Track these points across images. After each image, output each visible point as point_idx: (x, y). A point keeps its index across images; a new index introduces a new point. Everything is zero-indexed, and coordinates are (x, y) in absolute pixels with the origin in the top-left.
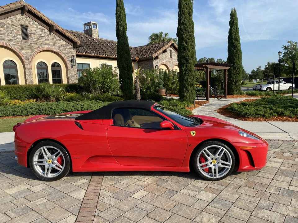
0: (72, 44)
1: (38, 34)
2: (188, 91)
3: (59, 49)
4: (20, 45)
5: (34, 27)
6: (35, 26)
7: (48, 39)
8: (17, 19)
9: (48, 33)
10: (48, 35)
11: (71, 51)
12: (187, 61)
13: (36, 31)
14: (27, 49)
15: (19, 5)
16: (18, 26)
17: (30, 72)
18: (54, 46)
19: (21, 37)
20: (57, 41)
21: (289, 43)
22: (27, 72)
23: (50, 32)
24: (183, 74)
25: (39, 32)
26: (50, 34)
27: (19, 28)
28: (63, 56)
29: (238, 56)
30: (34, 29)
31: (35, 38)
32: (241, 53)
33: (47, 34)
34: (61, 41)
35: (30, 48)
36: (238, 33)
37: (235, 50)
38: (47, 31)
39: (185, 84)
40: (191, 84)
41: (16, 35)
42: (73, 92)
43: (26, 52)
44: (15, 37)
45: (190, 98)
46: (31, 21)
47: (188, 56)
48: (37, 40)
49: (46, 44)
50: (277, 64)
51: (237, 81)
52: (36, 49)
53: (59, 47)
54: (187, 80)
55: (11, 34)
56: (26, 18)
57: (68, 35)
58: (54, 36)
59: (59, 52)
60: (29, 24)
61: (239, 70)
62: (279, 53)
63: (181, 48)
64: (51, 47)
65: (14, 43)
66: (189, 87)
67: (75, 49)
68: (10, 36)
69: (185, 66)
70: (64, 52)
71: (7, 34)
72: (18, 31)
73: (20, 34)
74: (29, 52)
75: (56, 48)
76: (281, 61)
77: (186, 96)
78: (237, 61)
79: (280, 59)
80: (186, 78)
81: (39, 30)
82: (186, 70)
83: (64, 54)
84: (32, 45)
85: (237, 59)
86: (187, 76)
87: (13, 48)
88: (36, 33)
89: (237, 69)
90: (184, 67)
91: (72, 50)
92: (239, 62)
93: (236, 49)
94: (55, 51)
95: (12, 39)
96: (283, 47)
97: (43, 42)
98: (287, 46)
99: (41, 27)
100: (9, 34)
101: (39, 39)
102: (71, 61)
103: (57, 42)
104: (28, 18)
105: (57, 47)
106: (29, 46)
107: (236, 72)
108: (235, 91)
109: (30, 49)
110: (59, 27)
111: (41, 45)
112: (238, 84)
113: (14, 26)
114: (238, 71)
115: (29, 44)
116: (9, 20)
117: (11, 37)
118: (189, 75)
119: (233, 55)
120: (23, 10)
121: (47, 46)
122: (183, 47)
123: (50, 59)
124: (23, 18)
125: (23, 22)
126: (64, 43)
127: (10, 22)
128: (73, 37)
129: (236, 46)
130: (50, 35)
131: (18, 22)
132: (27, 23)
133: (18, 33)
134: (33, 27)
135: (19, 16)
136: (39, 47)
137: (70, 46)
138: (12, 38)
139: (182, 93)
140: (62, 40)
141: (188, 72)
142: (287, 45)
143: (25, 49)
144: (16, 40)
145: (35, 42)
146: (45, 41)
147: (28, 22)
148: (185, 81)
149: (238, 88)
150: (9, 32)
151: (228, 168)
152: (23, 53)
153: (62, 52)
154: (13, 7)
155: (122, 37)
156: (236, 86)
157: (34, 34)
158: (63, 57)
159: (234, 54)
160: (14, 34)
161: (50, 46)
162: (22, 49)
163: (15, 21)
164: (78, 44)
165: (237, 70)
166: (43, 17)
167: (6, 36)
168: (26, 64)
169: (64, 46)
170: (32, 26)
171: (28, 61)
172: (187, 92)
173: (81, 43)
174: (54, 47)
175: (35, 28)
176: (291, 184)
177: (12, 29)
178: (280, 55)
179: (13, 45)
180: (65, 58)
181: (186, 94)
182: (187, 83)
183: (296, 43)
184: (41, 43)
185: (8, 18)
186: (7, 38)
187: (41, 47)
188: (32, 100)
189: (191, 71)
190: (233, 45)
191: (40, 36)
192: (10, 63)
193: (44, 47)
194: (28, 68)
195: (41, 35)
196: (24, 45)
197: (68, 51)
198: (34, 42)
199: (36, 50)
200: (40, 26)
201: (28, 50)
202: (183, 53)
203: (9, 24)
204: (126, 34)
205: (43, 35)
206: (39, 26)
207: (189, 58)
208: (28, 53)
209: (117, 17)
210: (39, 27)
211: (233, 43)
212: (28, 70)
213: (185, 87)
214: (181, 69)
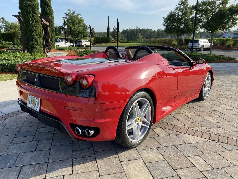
2: (38, 43)
12: (34, 11)
24: (29, 24)
29: (51, 15)
39: (34, 35)
40: (40, 35)
45: (40, 50)
47: (35, 6)
54: (36, 31)
62: (63, 17)
66: (38, 39)
69: (32, 16)
76: (65, 24)
77: (36, 48)
79: (64, 23)
80: (34, 29)
82: (34, 20)
85: (51, 17)
86: (35, 26)
89: (51, 26)
90: (30, 17)
92: (52, 20)
93: (49, 8)
96: (65, 13)
107: (51, 29)
112: (53, 40)
114: (53, 29)
118: (37, 26)
119: (47, 13)
129: (49, 5)
139: (31, 45)
141: (35, 22)
142: (68, 12)
148: (34, 31)
156: (52, 42)
165: (51, 28)
172: (36, 43)
178: (64, 20)
181: (35, 46)
182: (36, 34)
190: (46, 4)
207: (36, 8)
213: (34, 38)
214: (28, 19)
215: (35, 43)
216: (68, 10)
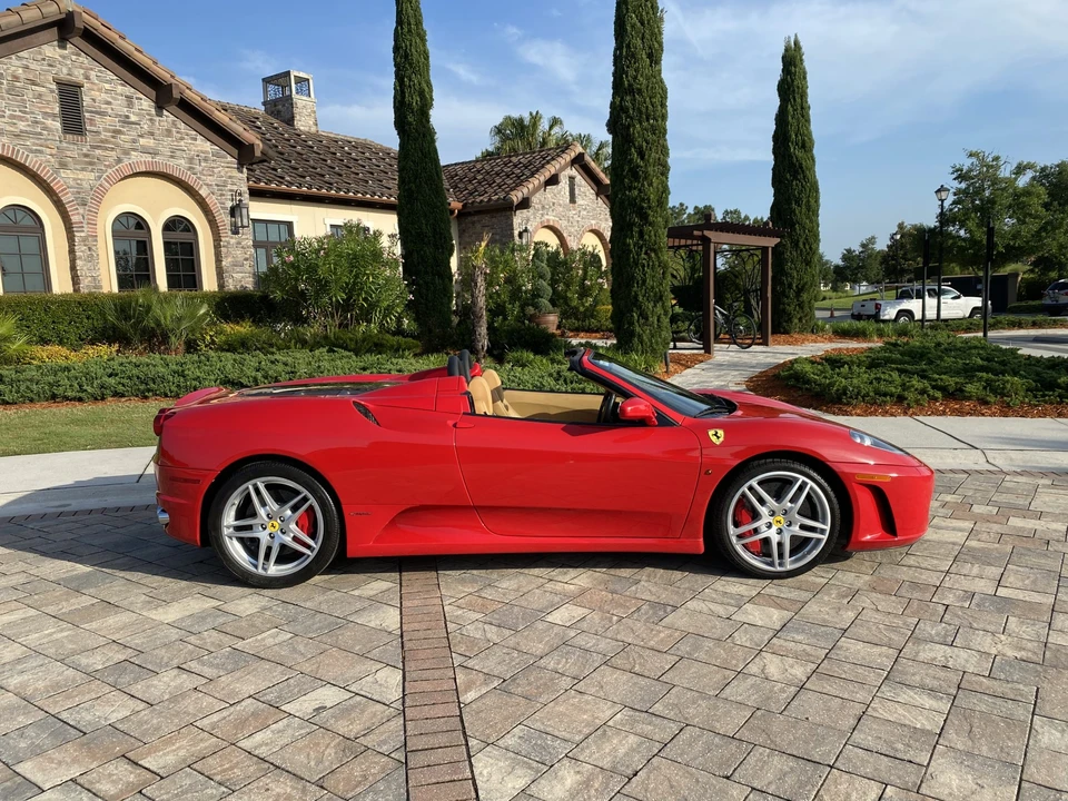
0: (236, 152)
1: (117, 116)
2: (647, 319)
3: (190, 169)
4: (54, 152)
5: (104, 90)
6: (107, 86)
7: (152, 134)
8: (44, 59)
9: (153, 111)
10: (151, 120)
11: (230, 177)
12: (644, 217)
13: (109, 103)
14: (78, 167)
15: (51, 11)
16: (48, 85)
17: (90, 249)
18: (172, 157)
19: (57, 125)
20: (182, 139)
21: (974, 160)
22: (80, 250)
23: (160, 107)
24: (628, 259)
25: (119, 106)
26: (157, 115)
27: (52, 91)
28: (203, 192)
29: (808, 201)
30: (104, 96)
31: (106, 130)
32: (817, 191)
33: (148, 115)
34: (196, 139)
35: (91, 164)
36: (808, 121)
37: (797, 179)
38: (147, 104)
39: (636, 295)
40: (656, 293)
41: (40, 117)
42: (243, 319)
43: (74, 179)
44: (37, 122)
45: (652, 343)
46: (92, 69)
47: (649, 199)
48: (113, 137)
49: (145, 151)
50: (932, 231)
51: (803, 287)
52: (109, 166)
53: (191, 160)
54: (644, 281)
55: (25, 112)
56: (74, 58)
57: (222, 118)
58: (174, 123)
59: (191, 180)
60: (87, 78)
61: (810, 248)
62: (938, 191)
63: (625, 173)
64: (162, 162)
65: (34, 144)
66: (651, 305)
67: (245, 170)
68: (20, 118)
69: (636, 235)
70: (209, 180)
71: (8, 113)
72: (48, 102)
73: (54, 115)
74: (88, 177)
75: (178, 166)
76: (944, 218)
77: (640, 336)
78: (804, 217)
79: (942, 214)
80: (638, 275)
81: (121, 101)
82: (641, 248)
83: (207, 185)
84: (98, 152)
86: (643, 267)
87: (32, 162)
88: (110, 111)
89: (804, 244)
90: (632, 237)
91: (235, 173)
92: (811, 221)
93: (800, 176)
94: (176, 174)
95: (26, 132)
96: (951, 170)
97: (134, 141)
98: (965, 169)
99: (129, 90)
100: (18, 113)
101: (119, 132)
102: (233, 212)
103: (182, 143)
104: (83, 59)
105: (182, 161)
106: (86, 156)
107: (801, 255)
108: (796, 321)
109: (90, 168)
110: (190, 90)
111: (128, 154)
113: (34, 83)
114: (808, 254)
115: (85, 151)
116: (18, 63)
117: (22, 125)
118: (648, 265)
119: (789, 197)
120: (64, 28)
121: (149, 158)
122: (630, 170)
123: (158, 205)
124: (64, 57)
125: (65, 71)
126: (208, 146)
127: (20, 71)
128: (238, 128)
129: (801, 168)
130: (157, 119)
131: (48, 71)
132: (78, 76)
133: (48, 110)
134: (100, 90)
135: (51, 50)
136: (119, 161)
137: (230, 159)
138: (28, 129)
139: (626, 326)
140: (199, 137)
141: (646, 253)
142: (967, 163)
143: (71, 166)
144: (41, 134)
145: (106, 141)
146: (142, 141)
147: (82, 71)
148: (637, 283)
149: (807, 309)
150: (18, 106)
151: (819, 540)
152: (64, 180)
153: (199, 178)
154: (31, 16)
155: (417, 131)
156: (799, 305)
157: (102, 114)
158: (204, 195)
159: (794, 195)
160: (33, 113)
161: (157, 159)
162: (63, 165)
163: (38, 68)
164: (258, 153)
165: (801, 251)
166: (136, 53)
167: (6, 120)
168: (75, 219)
169: (206, 160)
170: (95, 88)
171: (81, 211)
172: (642, 321)
173: (267, 148)
174: (172, 162)
175: (107, 91)
176: (1002, 583)
177: (29, 95)
178: (942, 201)
179: (31, 151)
180: (212, 201)
181: (638, 329)
182: (643, 291)
183: (996, 159)
184: (127, 146)
185: (13, 57)
186: (8, 128)
187: (126, 162)
188: (105, 347)
189: (654, 251)
190: (792, 164)
191: (126, 121)
192: (20, 215)
193: (139, 160)
194: (83, 234)
195: (127, 117)
196: (69, 153)
197: (222, 175)
198: (102, 142)
199: (110, 171)
200: (123, 85)
201: (83, 169)
202: (630, 189)
203: (16, 78)
204: (428, 122)
205: (133, 118)
206: (120, 87)
207: (650, 208)
208: (84, 183)
209: (398, 60)
210: (120, 89)
211: (790, 156)
212: (84, 240)
213: (635, 306)
214: (625, 244)
215: (638, 321)
216: (971, 155)
